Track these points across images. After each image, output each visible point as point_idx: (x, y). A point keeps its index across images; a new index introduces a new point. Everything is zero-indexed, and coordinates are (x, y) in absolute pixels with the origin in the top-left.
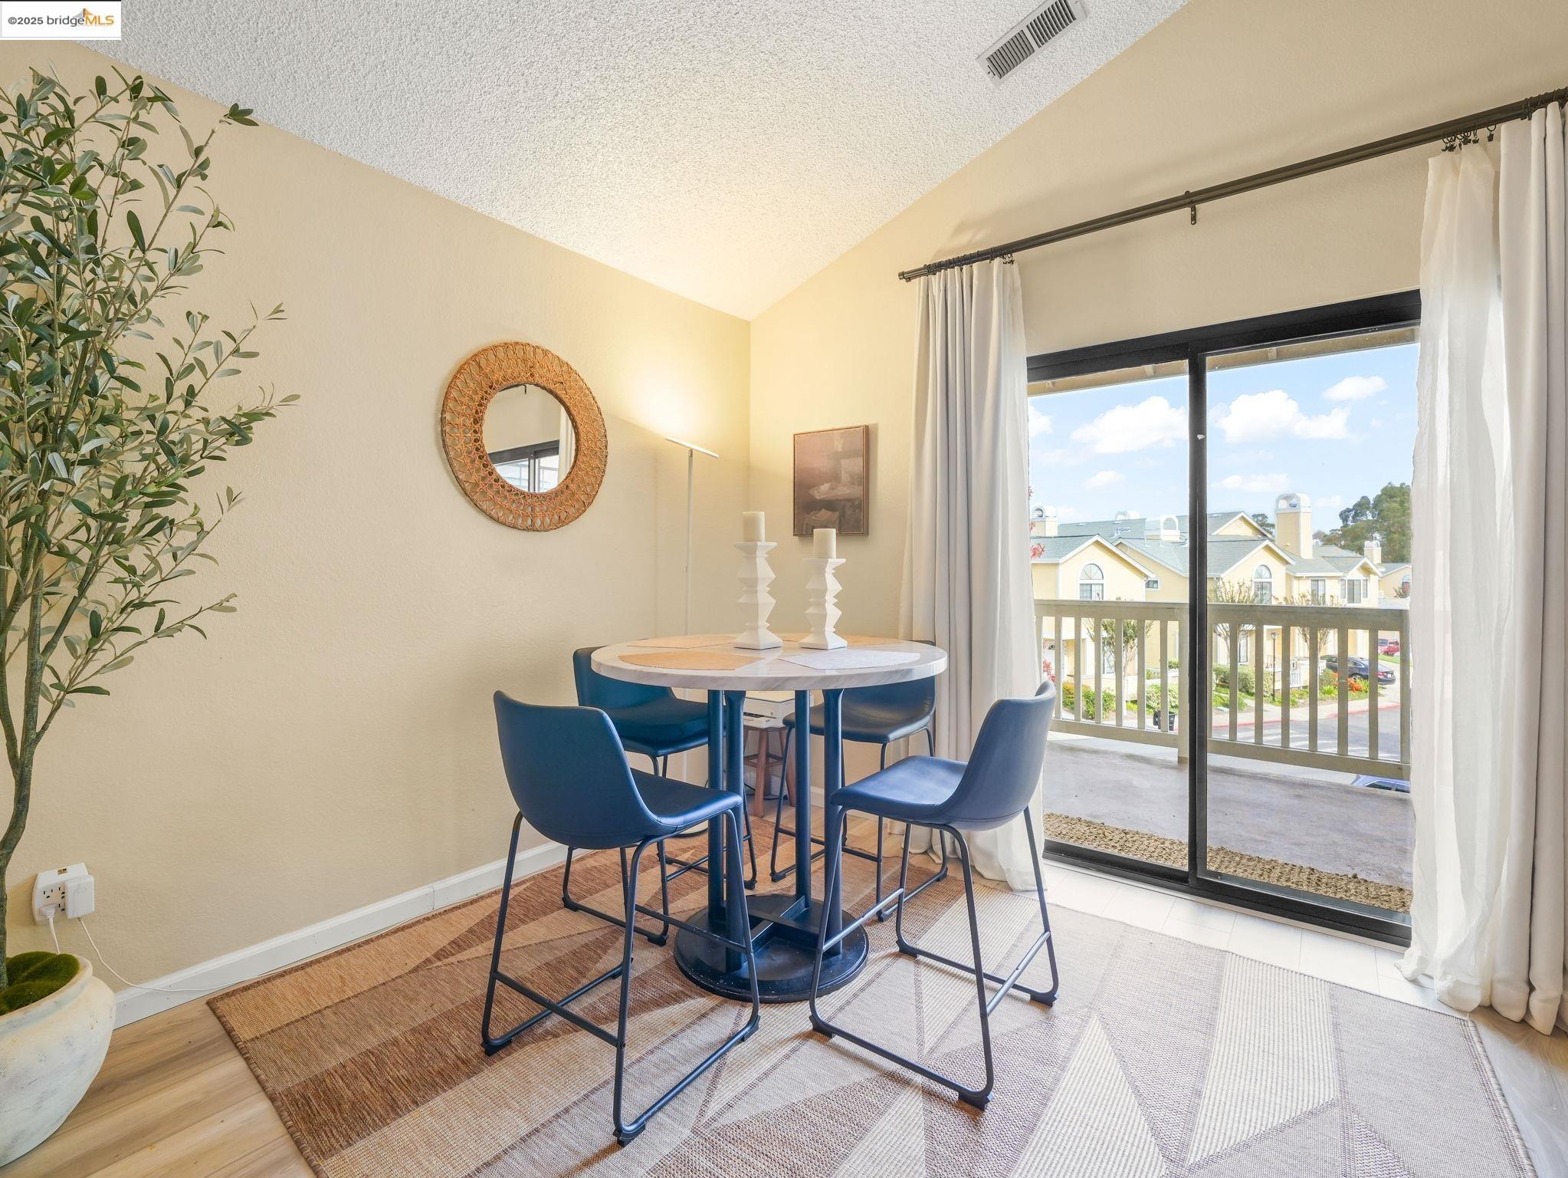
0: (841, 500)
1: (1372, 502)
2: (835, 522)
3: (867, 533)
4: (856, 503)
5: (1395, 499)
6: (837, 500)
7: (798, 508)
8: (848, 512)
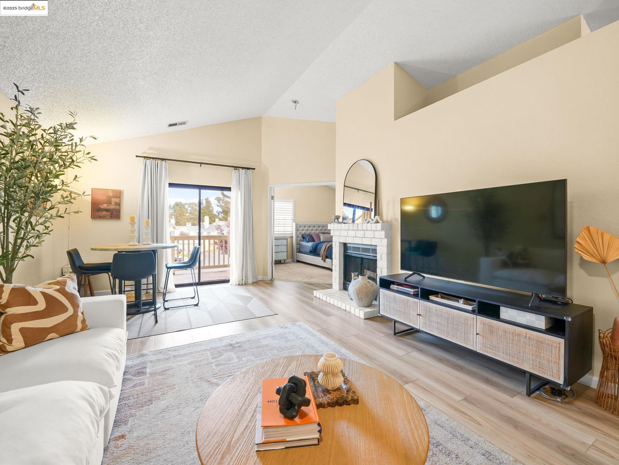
0: (111, 209)
1: (172, 206)
2: (109, 215)
3: (120, 219)
4: (117, 210)
5: (178, 206)
6: (110, 209)
7: (93, 210)
8: (114, 213)
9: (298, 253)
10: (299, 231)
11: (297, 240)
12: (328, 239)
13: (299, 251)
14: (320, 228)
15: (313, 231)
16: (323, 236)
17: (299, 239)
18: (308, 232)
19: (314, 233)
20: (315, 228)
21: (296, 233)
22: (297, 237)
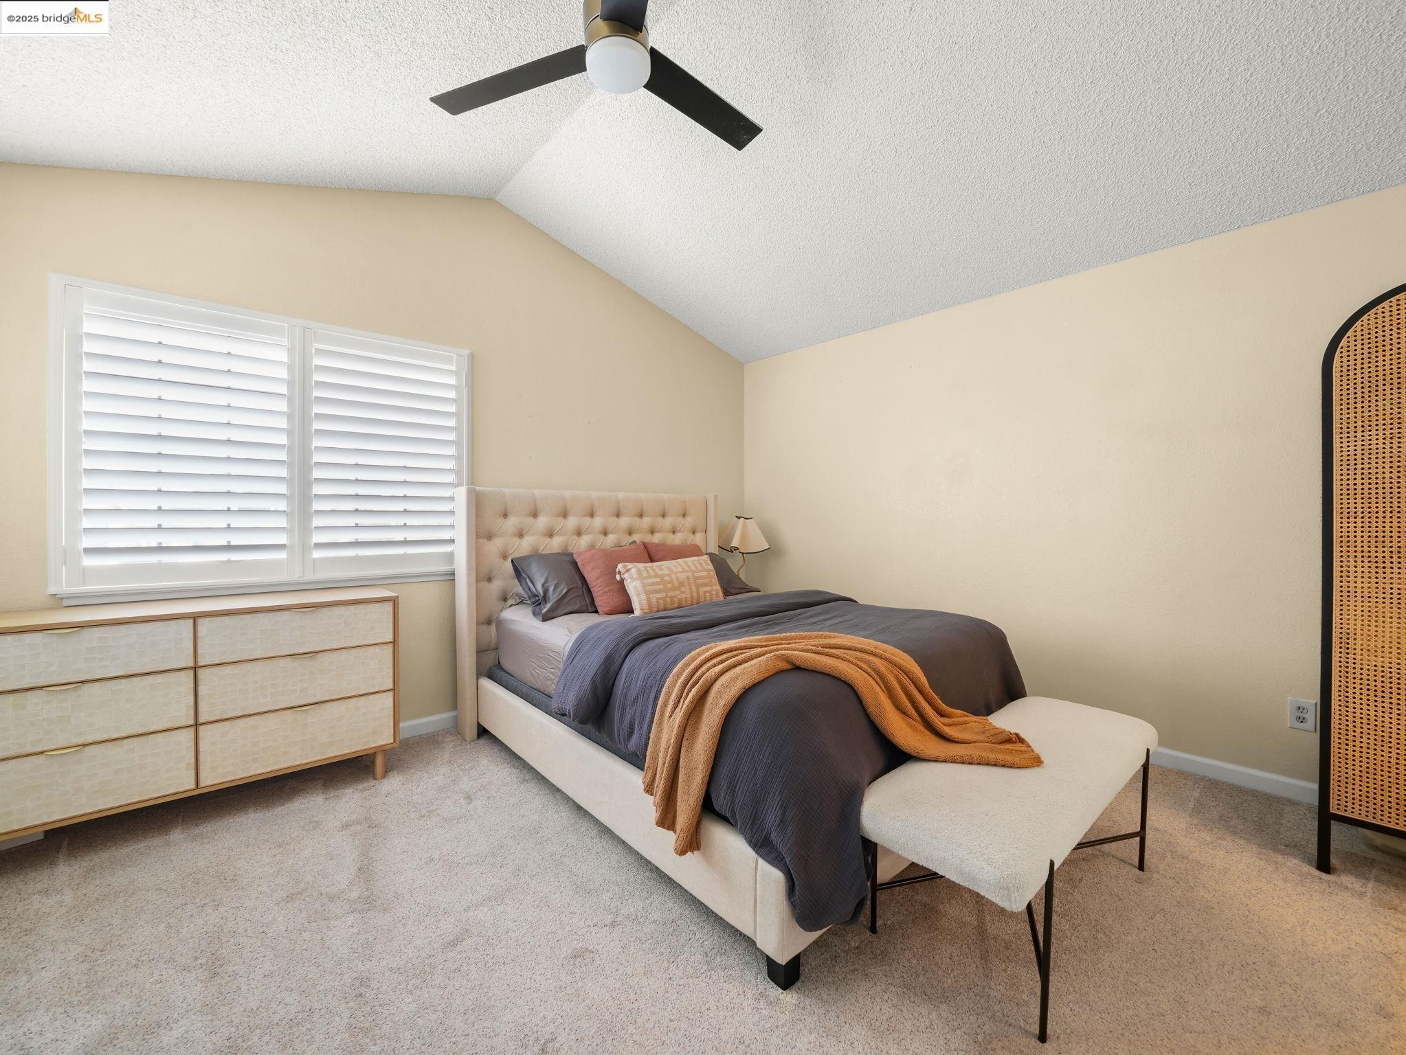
9: (491, 677)
10: (498, 543)
11: (479, 597)
12: (674, 589)
13: (494, 670)
14: (624, 521)
15: (585, 541)
16: (639, 572)
17: (496, 586)
18: (555, 545)
19: (592, 547)
20: (598, 522)
21: (476, 554)
22: (483, 576)
